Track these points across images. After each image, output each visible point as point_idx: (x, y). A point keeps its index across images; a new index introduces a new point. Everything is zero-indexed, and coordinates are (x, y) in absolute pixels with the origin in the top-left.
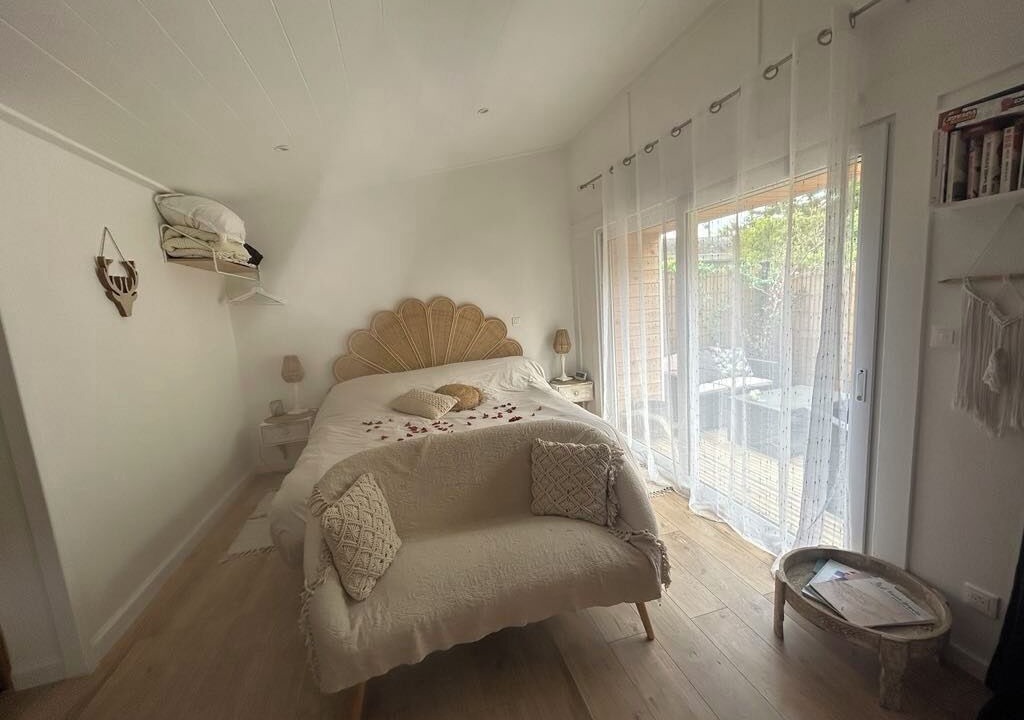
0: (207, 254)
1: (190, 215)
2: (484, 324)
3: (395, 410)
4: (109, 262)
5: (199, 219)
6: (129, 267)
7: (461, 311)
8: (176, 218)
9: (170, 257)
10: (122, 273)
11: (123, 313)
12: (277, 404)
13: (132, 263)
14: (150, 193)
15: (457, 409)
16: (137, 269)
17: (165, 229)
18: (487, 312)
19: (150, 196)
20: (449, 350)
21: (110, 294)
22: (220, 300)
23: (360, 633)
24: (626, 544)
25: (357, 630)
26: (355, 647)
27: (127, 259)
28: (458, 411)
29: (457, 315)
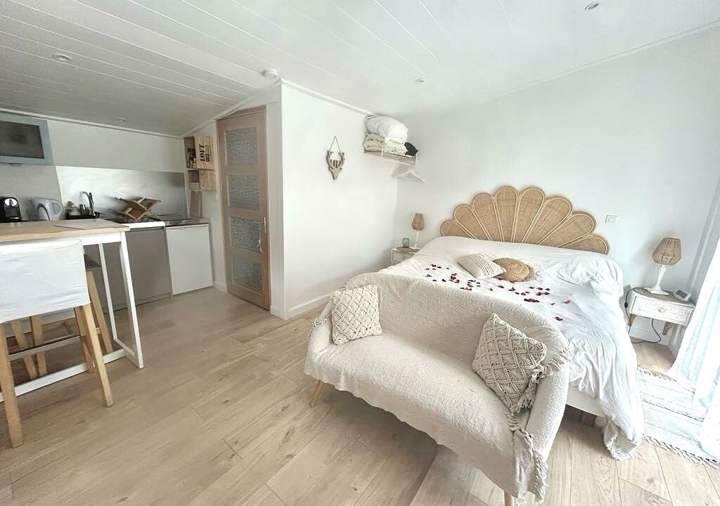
0: (379, 149)
1: (376, 127)
2: (570, 216)
3: (459, 264)
4: (331, 153)
5: (380, 130)
6: (342, 155)
7: (548, 201)
8: (372, 130)
9: (366, 151)
10: (338, 159)
11: (334, 178)
12: (407, 241)
13: (343, 154)
14: (364, 116)
15: (500, 277)
16: (345, 157)
17: (367, 136)
18: (577, 205)
19: (363, 118)
20: (529, 233)
21: (330, 168)
22: (393, 176)
23: (322, 356)
24: (509, 433)
25: (321, 354)
26: (316, 360)
27: (342, 152)
28: (500, 279)
29: (544, 205)
